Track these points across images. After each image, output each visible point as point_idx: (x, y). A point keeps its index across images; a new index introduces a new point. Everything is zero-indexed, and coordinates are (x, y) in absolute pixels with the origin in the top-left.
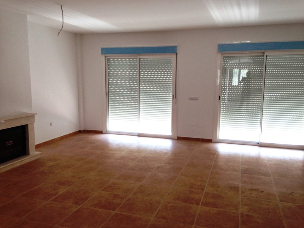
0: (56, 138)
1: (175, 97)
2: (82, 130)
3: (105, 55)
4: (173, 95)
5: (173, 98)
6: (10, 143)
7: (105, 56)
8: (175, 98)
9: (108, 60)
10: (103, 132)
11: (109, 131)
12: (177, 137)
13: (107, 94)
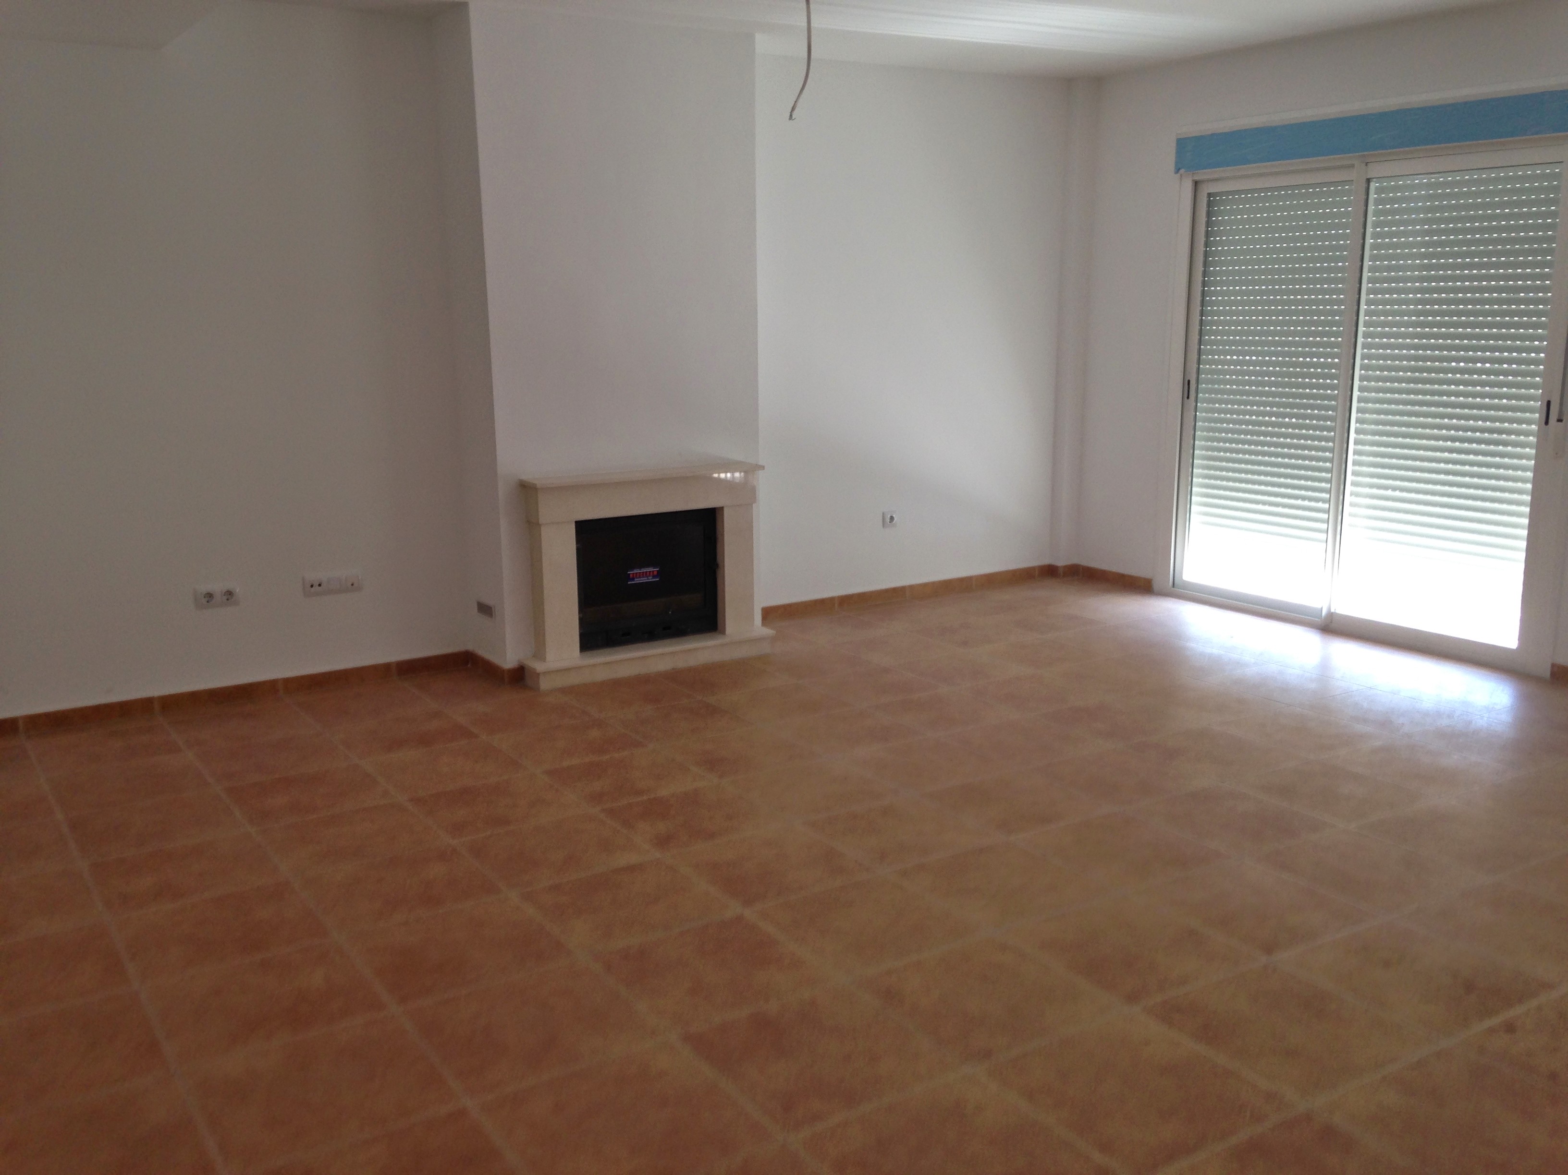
0: (911, 587)
1: (1561, 412)
2: (1061, 562)
3: (1197, 178)
4: (1549, 403)
5: (1547, 423)
6: (645, 574)
7: (1196, 184)
8: (1560, 420)
9: (1210, 204)
10: (1156, 586)
11: (1187, 586)
12: (1553, 665)
13: (1188, 389)
